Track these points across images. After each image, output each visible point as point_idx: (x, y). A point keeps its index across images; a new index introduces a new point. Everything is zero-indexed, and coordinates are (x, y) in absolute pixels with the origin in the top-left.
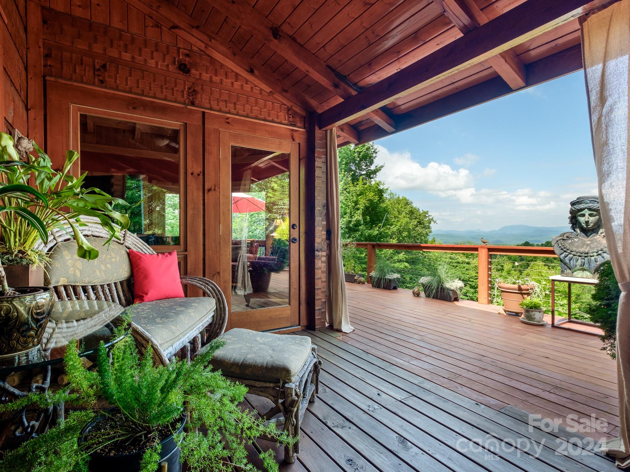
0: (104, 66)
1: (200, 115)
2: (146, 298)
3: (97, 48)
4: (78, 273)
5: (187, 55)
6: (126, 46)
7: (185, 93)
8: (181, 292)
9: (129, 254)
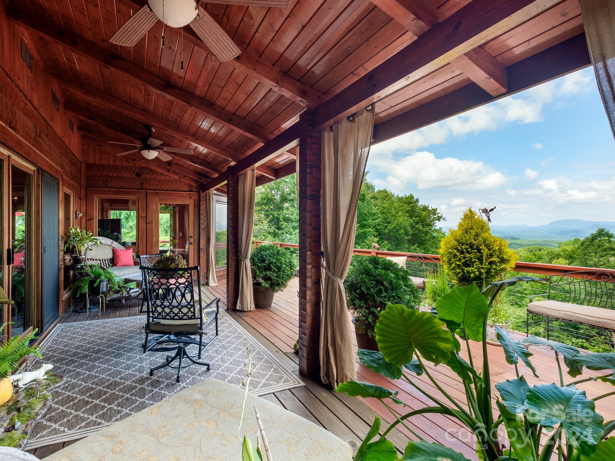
0: (107, 180)
1: (145, 193)
2: (117, 265)
3: (104, 174)
4: (94, 255)
5: (140, 169)
6: (115, 171)
7: (139, 185)
8: (133, 263)
9: (112, 249)
